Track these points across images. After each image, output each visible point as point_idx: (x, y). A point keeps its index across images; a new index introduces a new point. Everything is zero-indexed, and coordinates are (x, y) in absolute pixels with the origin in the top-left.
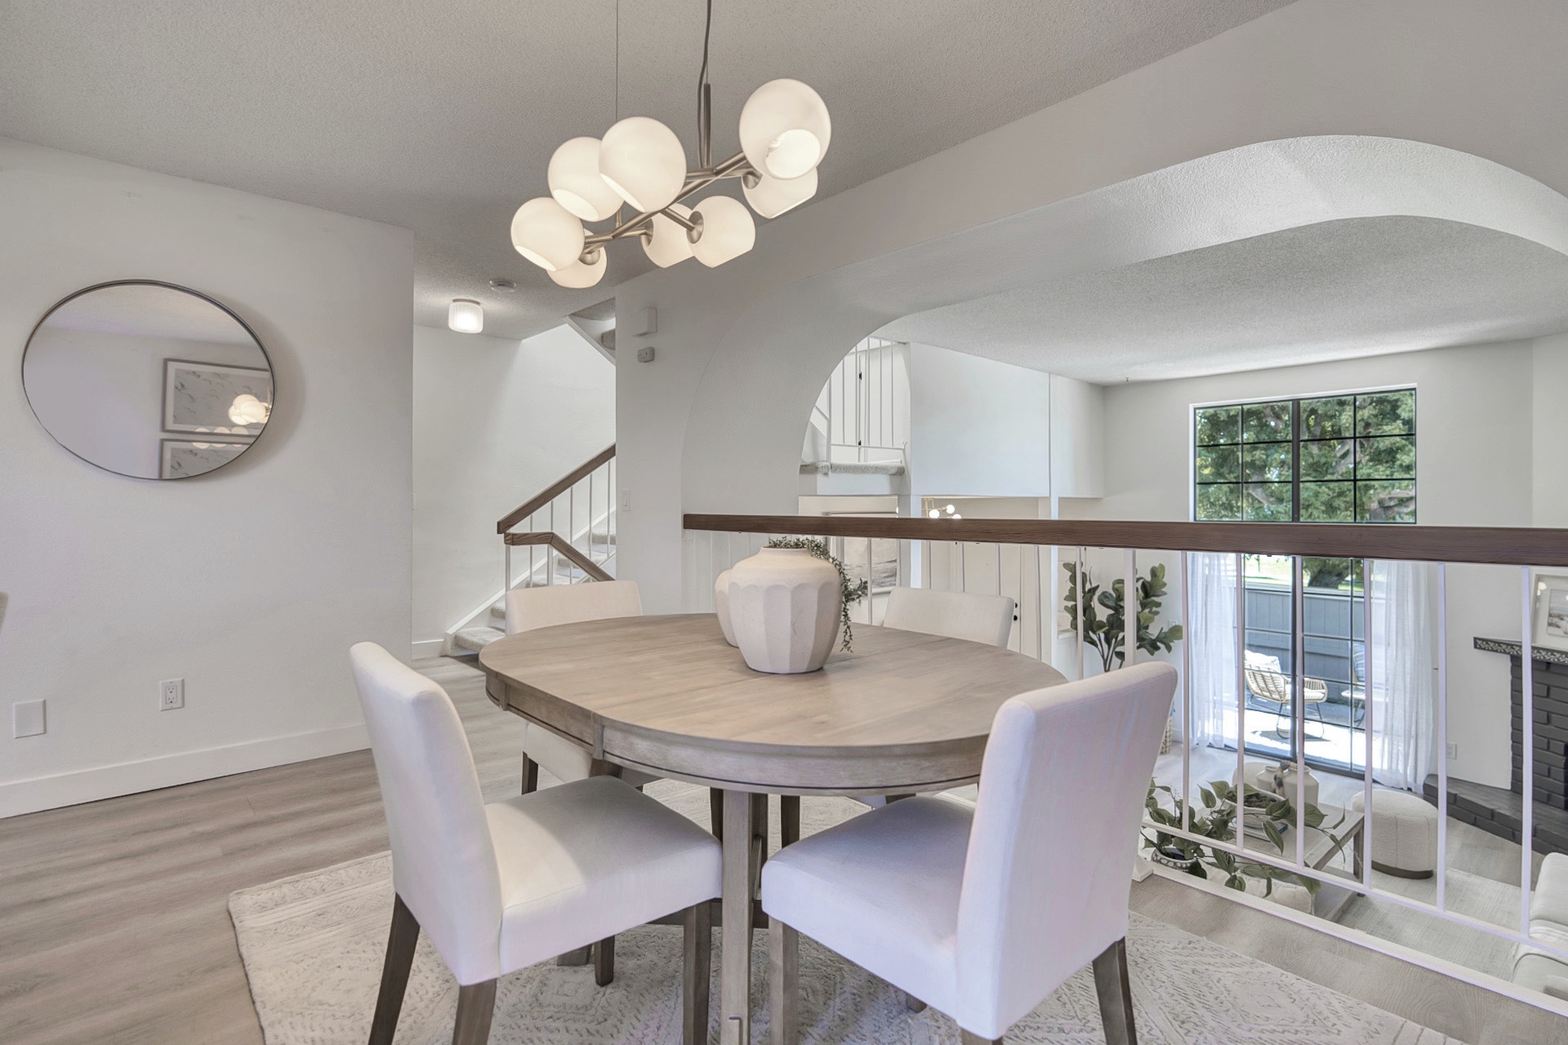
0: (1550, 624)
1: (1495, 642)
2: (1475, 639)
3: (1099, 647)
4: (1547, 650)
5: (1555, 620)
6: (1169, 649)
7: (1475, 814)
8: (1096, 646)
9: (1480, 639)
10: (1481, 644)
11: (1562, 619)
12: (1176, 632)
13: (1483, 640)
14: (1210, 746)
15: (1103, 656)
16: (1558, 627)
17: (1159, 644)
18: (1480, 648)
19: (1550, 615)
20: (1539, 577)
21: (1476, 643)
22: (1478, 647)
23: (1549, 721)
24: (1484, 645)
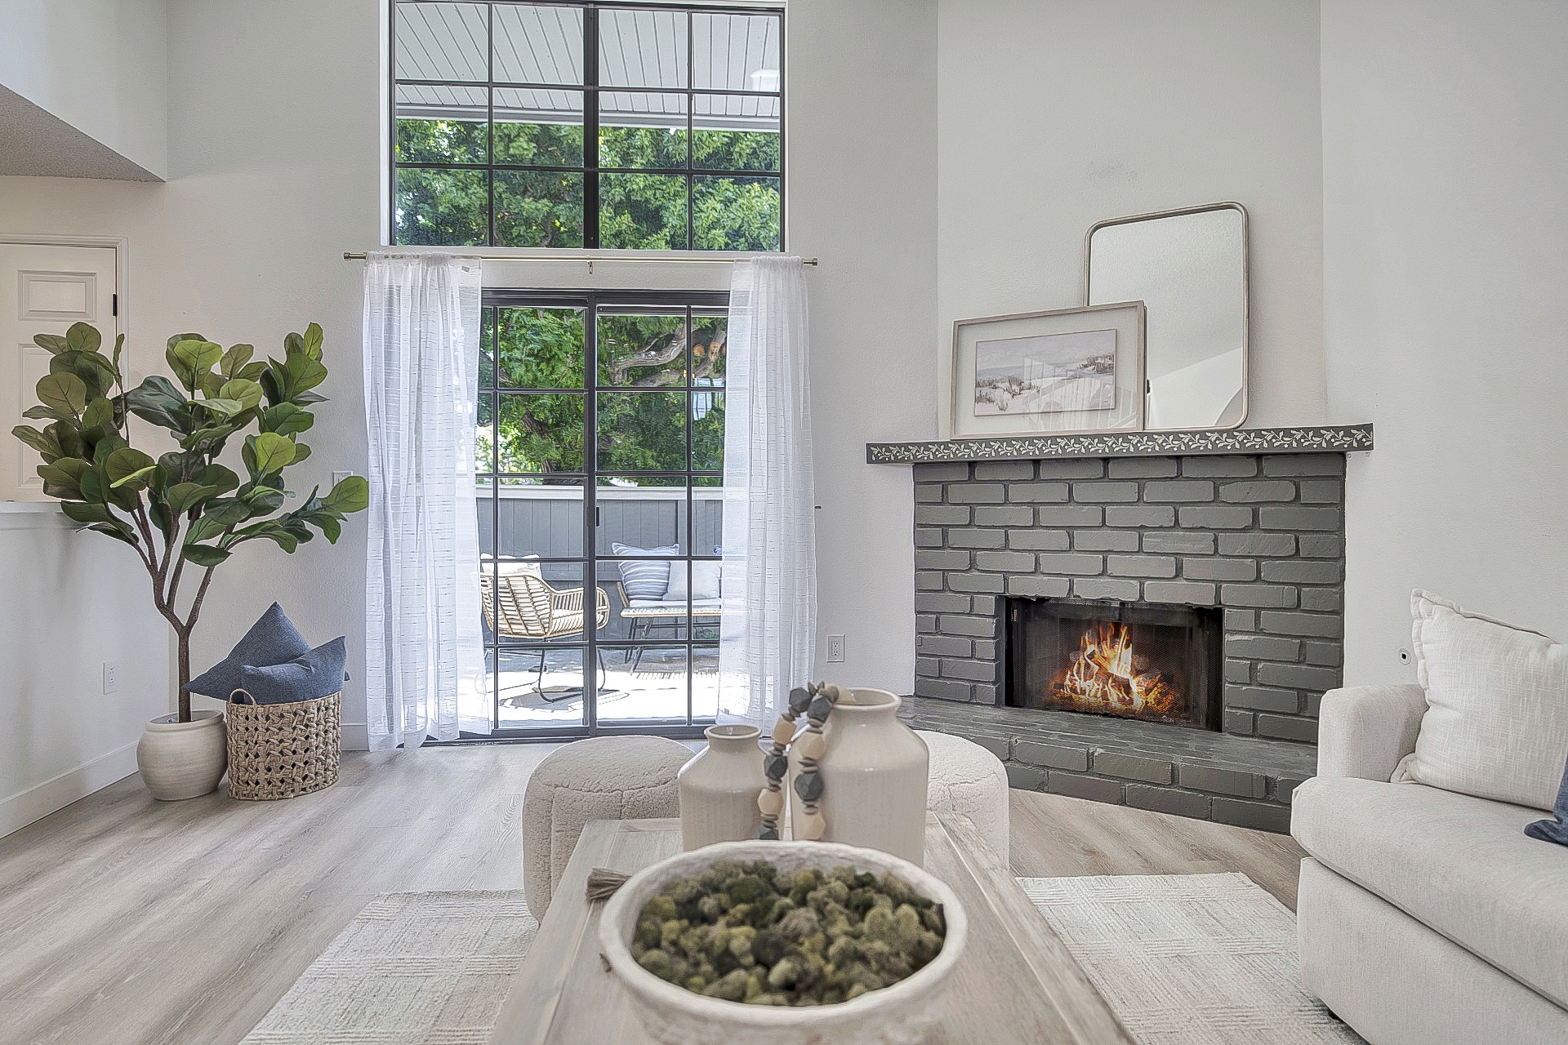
0: (978, 400)
1: (898, 446)
2: (868, 445)
3: (142, 543)
4: (980, 441)
5: (985, 390)
6: (333, 533)
8: (132, 541)
9: (875, 446)
10: (878, 454)
11: (995, 387)
12: (352, 493)
13: (881, 446)
14: (430, 742)
15: (152, 567)
16: (990, 401)
17: (308, 524)
18: (878, 461)
19: (978, 385)
20: (960, 326)
21: (869, 453)
22: (874, 459)
23: (972, 565)
24: (884, 454)
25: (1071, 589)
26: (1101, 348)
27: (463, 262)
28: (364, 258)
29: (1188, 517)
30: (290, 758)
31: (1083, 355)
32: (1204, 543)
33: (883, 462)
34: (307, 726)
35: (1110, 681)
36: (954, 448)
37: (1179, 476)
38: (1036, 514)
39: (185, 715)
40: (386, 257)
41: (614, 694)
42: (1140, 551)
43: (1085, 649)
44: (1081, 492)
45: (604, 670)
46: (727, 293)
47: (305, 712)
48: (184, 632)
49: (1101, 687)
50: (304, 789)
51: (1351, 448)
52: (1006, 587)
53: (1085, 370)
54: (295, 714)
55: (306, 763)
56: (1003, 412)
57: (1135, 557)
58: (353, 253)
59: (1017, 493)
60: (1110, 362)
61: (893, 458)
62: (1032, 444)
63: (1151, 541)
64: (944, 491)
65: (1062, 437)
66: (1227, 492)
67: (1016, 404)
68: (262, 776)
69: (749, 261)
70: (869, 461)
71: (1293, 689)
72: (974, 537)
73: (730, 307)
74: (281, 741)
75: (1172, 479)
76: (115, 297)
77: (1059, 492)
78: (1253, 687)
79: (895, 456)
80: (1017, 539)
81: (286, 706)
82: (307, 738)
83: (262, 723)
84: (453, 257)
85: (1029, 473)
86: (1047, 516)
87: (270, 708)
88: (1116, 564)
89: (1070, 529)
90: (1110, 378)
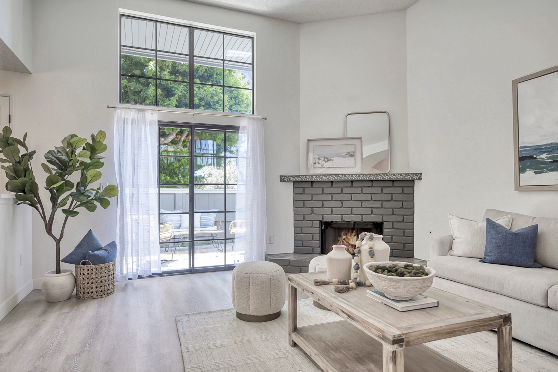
0: (315, 163)
1: (290, 176)
2: (280, 176)
4: (316, 175)
5: (317, 160)
6: (105, 206)
7: (300, 266)
8: (37, 208)
9: (283, 176)
10: (283, 179)
11: (320, 160)
12: (111, 190)
13: (284, 176)
16: (318, 163)
17: (96, 203)
18: (284, 181)
19: (315, 158)
20: (309, 141)
21: (281, 178)
22: (282, 180)
23: (312, 212)
24: (286, 179)
25: (342, 218)
26: (351, 149)
27: (152, 112)
28: (115, 108)
29: (375, 197)
30: (104, 283)
31: (345, 151)
32: (379, 204)
33: (285, 181)
34: (109, 272)
35: (350, 246)
36: (308, 177)
37: (372, 186)
38: (332, 197)
39: (58, 271)
40: (123, 108)
41: (177, 261)
42: (362, 207)
43: (342, 237)
44: (345, 190)
45: (172, 254)
46: (239, 127)
47: (109, 267)
48: (58, 242)
49: (347, 247)
50: (108, 294)
51: (417, 179)
52: (323, 218)
53: (346, 156)
54: (106, 267)
55: (108, 285)
56: (323, 167)
57: (360, 209)
58: (110, 106)
59: (326, 191)
60: (353, 153)
61: (288, 180)
62: (332, 176)
63: (365, 204)
64: (303, 191)
65: (341, 175)
66: (385, 190)
67: (327, 165)
68: (94, 290)
69: (246, 117)
70: (281, 181)
71: (402, 243)
72: (313, 204)
73: (240, 131)
74: (101, 277)
75: (370, 187)
76: (10, 116)
77: (339, 190)
78: (392, 243)
79: (289, 179)
80: (326, 204)
81: (103, 265)
82: (109, 276)
83: (94, 272)
84: (148, 110)
85: (329, 185)
86: (335, 197)
87: (97, 266)
88: (355, 211)
89: (342, 201)
90: (353, 158)
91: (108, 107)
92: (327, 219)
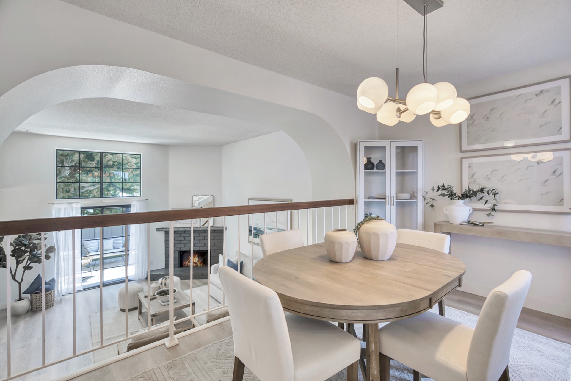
1: (162, 228)
2: (157, 228)
4: (176, 228)
6: (48, 258)
12: (51, 249)
13: (159, 228)
18: (158, 231)
21: (157, 230)
23: (175, 246)
24: (159, 230)
27: (77, 203)
28: (53, 204)
33: (159, 231)
38: (185, 238)
39: (21, 299)
40: (58, 202)
41: (94, 277)
46: (131, 205)
48: (20, 284)
52: (180, 249)
58: (50, 203)
63: (201, 241)
69: (135, 200)
70: (157, 231)
73: (131, 207)
79: (162, 230)
80: (182, 242)
84: (74, 203)
91: (49, 204)
92: (182, 249)
